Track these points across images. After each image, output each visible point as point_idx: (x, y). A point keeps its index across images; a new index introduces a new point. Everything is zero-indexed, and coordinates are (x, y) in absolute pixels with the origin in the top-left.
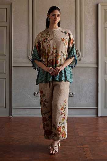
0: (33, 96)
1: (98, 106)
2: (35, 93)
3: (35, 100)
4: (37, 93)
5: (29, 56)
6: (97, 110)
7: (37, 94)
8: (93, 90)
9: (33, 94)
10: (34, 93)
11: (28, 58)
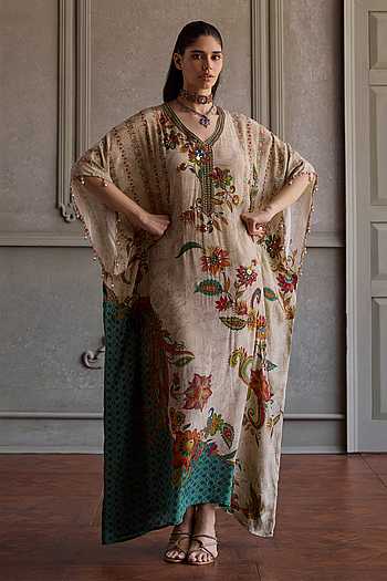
0: (80, 367)
1: (343, 410)
2: (84, 354)
3: (86, 385)
4: (92, 356)
5: (61, 204)
6: (343, 423)
7: (95, 358)
8: (323, 342)
9: (77, 358)
10: (83, 357)
11: (57, 212)
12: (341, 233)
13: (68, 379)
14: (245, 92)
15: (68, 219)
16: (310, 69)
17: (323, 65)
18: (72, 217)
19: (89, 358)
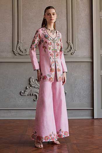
0: (20, 95)
1: (93, 107)
2: (21, 92)
3: (21, 100)
4: (23, 93)
5: (14, 50)
6: (93, 110)
7: (24, 93)
8: (87, 88)
9: (19, 93)
11: (13, 52)
12: (92, 58)
13: (16, 99)
14: (65, 18)
15: (16, 54)
16: (83, 12)
17: (87, 11)
18: (17, 54)
19: (22, 93)
